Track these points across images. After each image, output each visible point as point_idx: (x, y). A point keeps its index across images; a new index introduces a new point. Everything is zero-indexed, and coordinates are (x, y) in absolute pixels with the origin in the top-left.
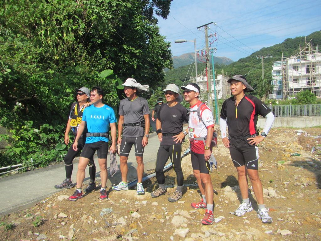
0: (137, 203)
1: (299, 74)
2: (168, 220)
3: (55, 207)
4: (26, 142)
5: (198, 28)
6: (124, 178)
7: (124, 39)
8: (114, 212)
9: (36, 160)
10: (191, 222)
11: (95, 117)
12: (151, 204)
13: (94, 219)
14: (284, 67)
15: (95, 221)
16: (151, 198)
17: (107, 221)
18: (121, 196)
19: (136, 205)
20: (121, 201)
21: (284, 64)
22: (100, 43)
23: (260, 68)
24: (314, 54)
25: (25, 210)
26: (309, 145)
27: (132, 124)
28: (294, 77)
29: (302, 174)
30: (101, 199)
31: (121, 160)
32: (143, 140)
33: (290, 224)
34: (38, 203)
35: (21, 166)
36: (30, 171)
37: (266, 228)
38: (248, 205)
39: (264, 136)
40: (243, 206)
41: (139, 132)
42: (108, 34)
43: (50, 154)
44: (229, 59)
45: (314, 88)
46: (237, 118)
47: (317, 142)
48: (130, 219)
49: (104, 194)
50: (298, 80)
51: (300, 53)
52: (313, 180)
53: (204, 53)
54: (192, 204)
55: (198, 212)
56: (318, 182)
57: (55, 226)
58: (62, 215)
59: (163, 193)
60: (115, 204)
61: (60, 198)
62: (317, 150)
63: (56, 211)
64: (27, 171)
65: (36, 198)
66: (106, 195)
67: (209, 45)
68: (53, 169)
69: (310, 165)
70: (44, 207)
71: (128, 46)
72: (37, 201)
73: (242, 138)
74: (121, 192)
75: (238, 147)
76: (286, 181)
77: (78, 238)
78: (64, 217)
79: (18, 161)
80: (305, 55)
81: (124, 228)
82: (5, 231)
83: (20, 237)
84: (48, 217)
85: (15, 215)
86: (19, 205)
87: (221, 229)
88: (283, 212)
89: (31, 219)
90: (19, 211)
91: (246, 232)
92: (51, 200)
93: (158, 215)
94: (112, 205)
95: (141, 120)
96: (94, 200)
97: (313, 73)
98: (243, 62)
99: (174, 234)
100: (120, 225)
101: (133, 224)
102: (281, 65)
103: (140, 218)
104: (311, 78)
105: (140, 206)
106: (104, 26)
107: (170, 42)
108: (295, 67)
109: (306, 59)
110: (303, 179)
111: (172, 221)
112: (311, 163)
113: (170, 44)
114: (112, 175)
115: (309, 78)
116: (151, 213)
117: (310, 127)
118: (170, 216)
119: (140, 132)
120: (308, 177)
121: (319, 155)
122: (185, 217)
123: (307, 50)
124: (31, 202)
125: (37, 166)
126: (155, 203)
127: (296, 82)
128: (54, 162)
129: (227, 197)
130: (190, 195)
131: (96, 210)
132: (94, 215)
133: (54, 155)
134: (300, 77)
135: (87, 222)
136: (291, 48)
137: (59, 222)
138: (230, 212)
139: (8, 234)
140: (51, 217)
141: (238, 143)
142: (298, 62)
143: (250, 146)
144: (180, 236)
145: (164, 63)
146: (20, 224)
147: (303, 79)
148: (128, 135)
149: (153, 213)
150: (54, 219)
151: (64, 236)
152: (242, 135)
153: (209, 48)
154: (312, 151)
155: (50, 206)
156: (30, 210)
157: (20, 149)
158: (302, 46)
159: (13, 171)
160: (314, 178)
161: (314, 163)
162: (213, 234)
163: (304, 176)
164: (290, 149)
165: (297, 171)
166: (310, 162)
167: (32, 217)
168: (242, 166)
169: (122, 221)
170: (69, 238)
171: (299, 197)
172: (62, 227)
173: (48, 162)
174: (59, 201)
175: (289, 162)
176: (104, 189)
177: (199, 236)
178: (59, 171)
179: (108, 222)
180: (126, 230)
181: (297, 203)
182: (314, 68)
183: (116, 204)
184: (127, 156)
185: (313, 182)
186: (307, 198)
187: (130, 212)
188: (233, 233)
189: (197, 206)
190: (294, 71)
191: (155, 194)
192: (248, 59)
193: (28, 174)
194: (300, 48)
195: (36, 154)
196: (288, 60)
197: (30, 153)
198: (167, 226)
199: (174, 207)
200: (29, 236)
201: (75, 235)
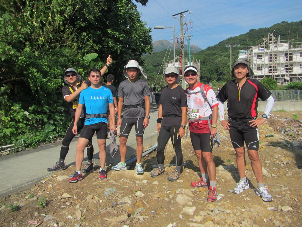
0: (137, 182)
1: (262, 62)
2: (172, 198)
3: (57, 187)
4: (16, 123)
5: (173, 16)
6: (123, 158)
7: (108, 23)
8: (118, 191)
9: (26, 140)
10: (195, 200)
11: (95, 98)
12: (152, 183)
13: (99, 199)
14: (249, 55)
15: (101, 201)
16: (150, 178)
17: (112, 200)
18: (121, 176)
19: (137, 184)
20: (121, 181)
21: (250, 53)
22: (84, 26)
23: (228, 56)
24: (276, 45)
25: (25, 190)
26: (279, 127)
27: (134, 105)
28: (257, 65)
29: (282, 154)
30: (101, 178)
31: (121, 141)
32: (144, 121)
33: (288, 200)
34: (37, 183)
35: (11, 147)
36: (21, 152)
37: (267, 205)
38: (245, 183)
39: (266, 118)
40: (241, 184)
41: (140, 113)
42: (93, 17)
43: (39, 135)
44: (197, 47)
45: (276, 75)
46: (239, 101)
47: (286, 124)
48: (134, 198)
49: (103, 174)
50: (261, 68)
51: (264, 43)
52: (292, 159)
53: (179, 40)
54: (191, 183)
55: (198, 191)
56: (296, 161)
57: (60, 206)
58: (66, 195)
59: (162, 173)
60: (116, 184)
61: (60, 179)
62: (287, 132)
63: (59, 191)
64: (18, 151)
65: (34, 178)
66: (105, 175)
67: (184, 32)
68: (44, 150)
69: (284, 146)
70: (44, 187)
71: (113, 30)
72: (36, 182)
73: (244, 120)
74: (120, 172)
75: (240, 129)
76: (268, 160)
77: (86, 218)
78: (69, 198)
79: (8, 142)
80: (268, 45)
81: (131, 207)
82: (11, 212)
83: (26, 218)
84: (52, 198)
85: (16, 196)
86: (19, 185)
87: (226, 206)
88: (278, 189)
89: (36, 200)
90: (19, 191)
91: (251, 209)
92: (50, 180)
93: (161, 194)
94: (113, 185)
95: (142, 102)
96: (94, 180)
97: (275, 62)
98: (211, 50)
99: (182, 212)
100: (127, 204)
101: (139, 203)
102: (246, 54)
103: (144, 197)
104: (273, 66)
105: (141, 186)
106: (89, 9)
107: (151, 28)
108: (259, 56)
109: (269, 49)
110: (283, 158)
111: (176, 200)
112: (285, 143)
113: (151, 29)
114: (113, 155)
115: (271, 67)
116: (154, 192)
117: (275, 111)
118: (173, 195)
119: (142, 113)
120: (288, 157)
121: (289, 136)
122: (187, 195)
123: (270, 40)
124: (30, 183)
125: (27, 147)
126: (156, 183)
127: (260, 70)
128: (44, 143)
129: (222, 175)
130: (186, 174)
131: (99, 190)
132: (98, 195)
133: (44, 136)
134: (263, 65)
135: (93, 202)
136: (254, 38)
137: (64, 203)
138: (228, 190)
139: (14, 215)
140: (54, 198)
141: (239, 125)
142: (262, 52)
143: (252, 128)
144: (188, 214)
145: (146, 48)
146: (25, 205)
147: (266, 67)
148: (129, 116)
149: (156, 192)
150: (58, 199)
151: (71, 216)
152: (244, 118)
153: (184, 36)
154: (282, 132)
155: (52, 186)
156: (30, 191)
157: (10, 130)
158: (267, 37)
159: (3, 152)
160: (292, 158)
161: (287, 143)
162: (222, 212)
163: (284, 156)
164: (263, 131)
165: (276, 151)
166: (283, 143)
167: (35, 198)
168: (241, 147)
169: (128, 200)
170: (77, 219)
171: (289, 175)
172: (68, 207)
173: (38, 143)
174: (60, 182)
175: (266, 143)
176: (103, 169)
177: (208, 214)
178: (51, 152)
179: (113, 202)
180: (132, 209)
181: (288, 181)
182: (276, 57)
183: (118, 184)
184: (127, 137)
185: (292, 161)
186: (296, 176)
187: (134, 191)
188: (238, 210)
189: (197, 185)
190: (258, 60)
191: (154, 174)
192: (215, 47)
193: (20, 155)
194: (264, 38)
195: (26, 135)
196: (252, 49)
197: (19, 134)
198: (172, 205)
199: (175, 186)
200: (35, 217)
201: (82, 215)
